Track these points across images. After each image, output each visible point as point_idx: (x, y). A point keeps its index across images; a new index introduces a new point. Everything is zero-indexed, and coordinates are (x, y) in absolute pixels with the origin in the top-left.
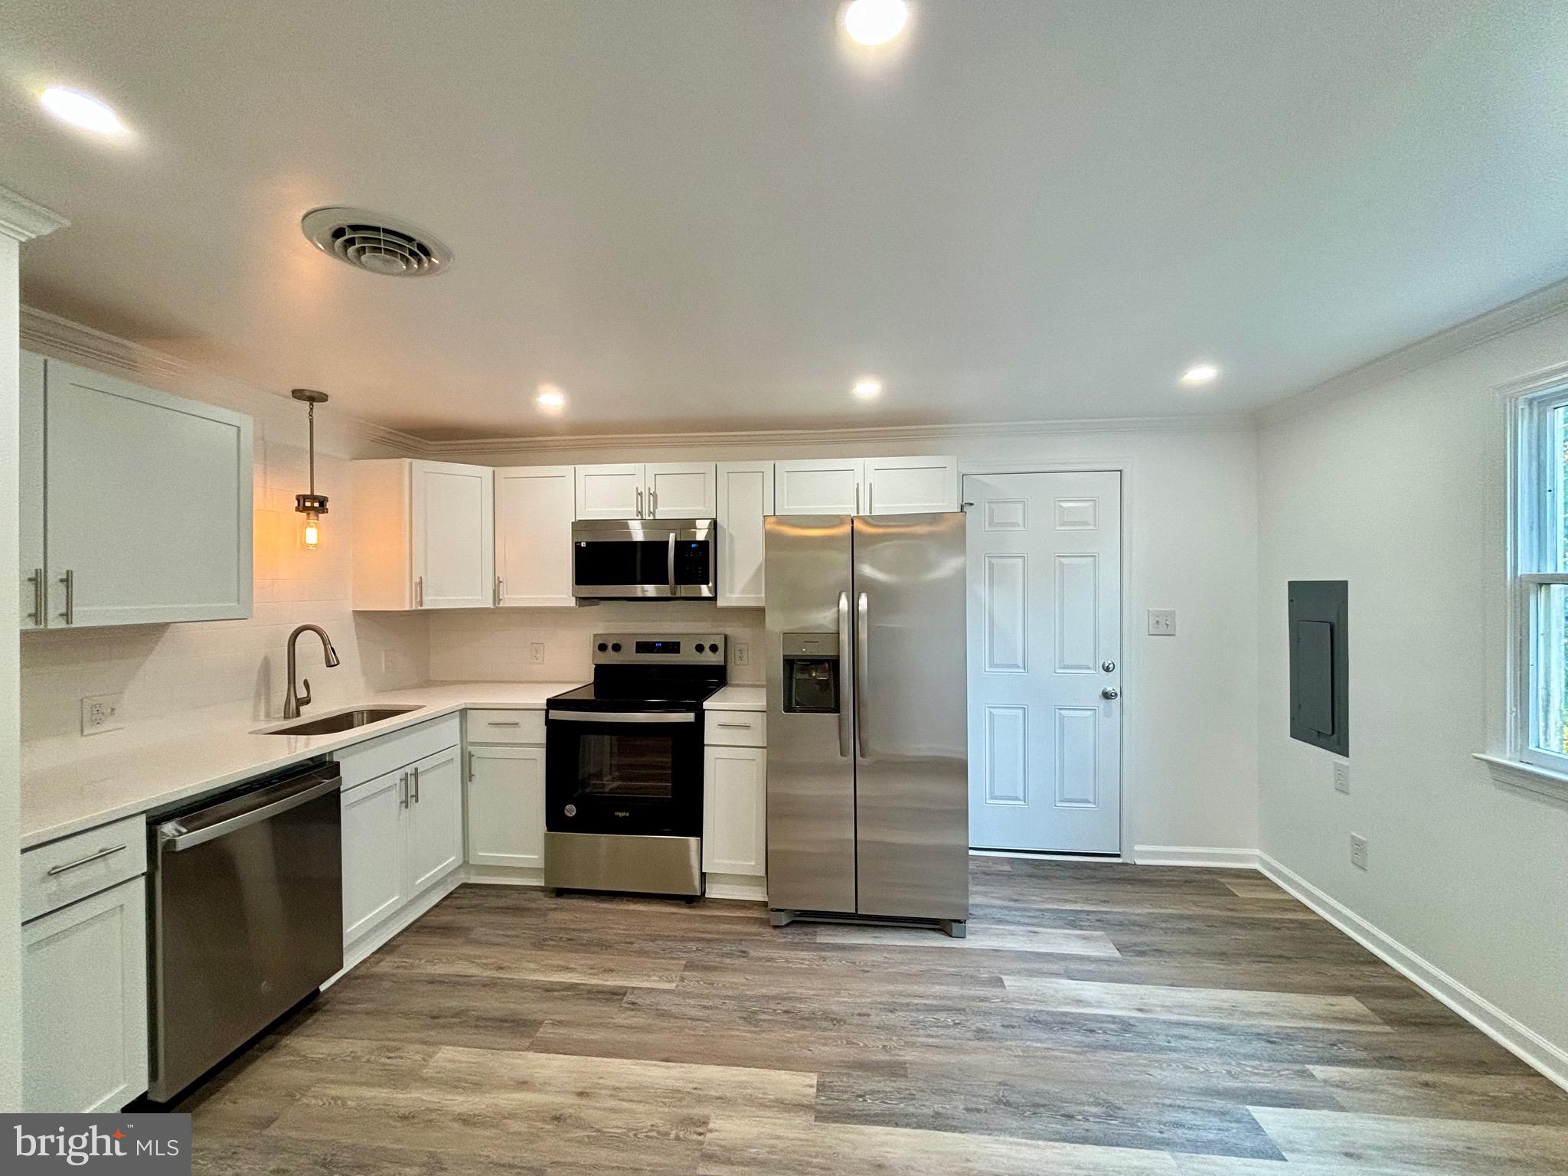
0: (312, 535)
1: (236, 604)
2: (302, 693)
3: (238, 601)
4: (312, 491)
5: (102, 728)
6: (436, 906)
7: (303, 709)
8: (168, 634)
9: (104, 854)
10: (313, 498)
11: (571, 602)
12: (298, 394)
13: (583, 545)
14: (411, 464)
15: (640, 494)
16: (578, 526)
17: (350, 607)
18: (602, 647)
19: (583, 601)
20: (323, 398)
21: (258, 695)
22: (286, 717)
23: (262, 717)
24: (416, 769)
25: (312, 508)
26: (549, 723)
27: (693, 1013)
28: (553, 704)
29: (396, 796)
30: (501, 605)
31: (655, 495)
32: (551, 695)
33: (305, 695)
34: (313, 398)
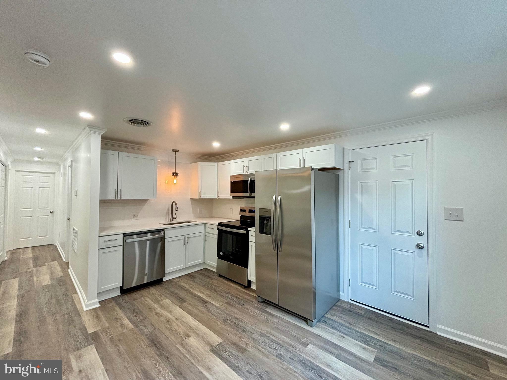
0: (175, 181)
1: (153, 196)
2: (174, 216)
3: (153, 195)
4: (175, 172)
5: (136, 219)
6: (196, 271)
7: (174, 220)
8: (148, 202)
9: (115, 240)
10: (175, 173)
11: (231, 198)
12: (173, 150)
13: (232, 182)
14: (199, 164)
15: (245, 167)
16: (232, 177)
17: (190, 198)
18: (241, 210)
19: (234, 197)
20: (178, 151)
21: (166, 216)
22: (171, 221)
23: (167, 221)
24: (188, 236)
25: (175, 175)
26: (218, 229)
27: (215, 313)
28: (220, 224)
29: (182, 241)
30: (219, 198)
31: (248, 167)
32: (219, 222)
33: (176, 217)
34: (176, 151)
